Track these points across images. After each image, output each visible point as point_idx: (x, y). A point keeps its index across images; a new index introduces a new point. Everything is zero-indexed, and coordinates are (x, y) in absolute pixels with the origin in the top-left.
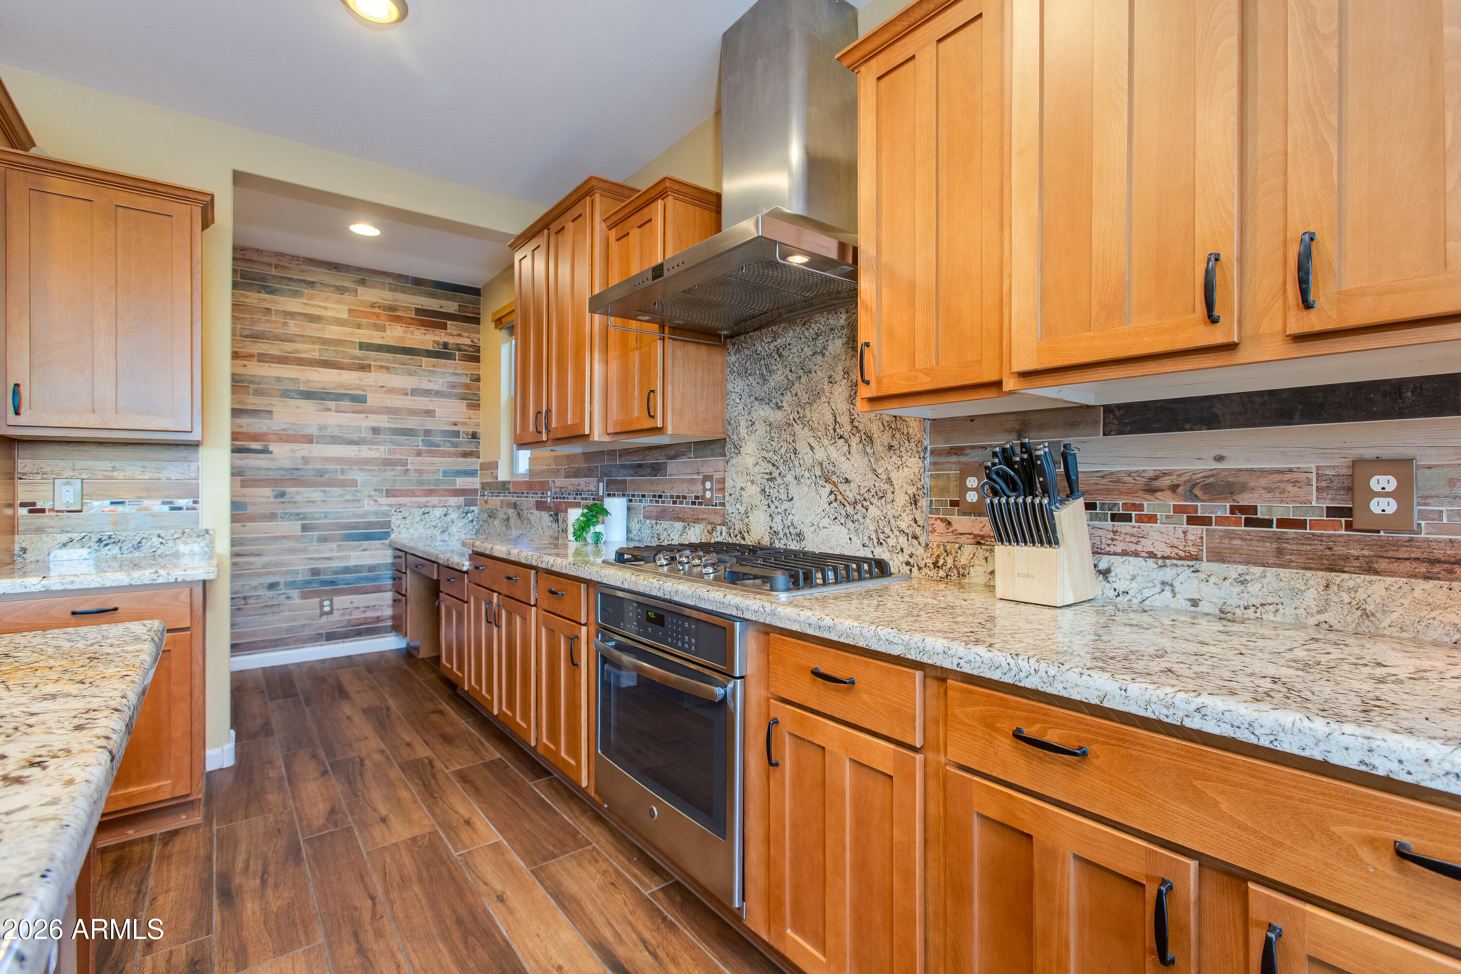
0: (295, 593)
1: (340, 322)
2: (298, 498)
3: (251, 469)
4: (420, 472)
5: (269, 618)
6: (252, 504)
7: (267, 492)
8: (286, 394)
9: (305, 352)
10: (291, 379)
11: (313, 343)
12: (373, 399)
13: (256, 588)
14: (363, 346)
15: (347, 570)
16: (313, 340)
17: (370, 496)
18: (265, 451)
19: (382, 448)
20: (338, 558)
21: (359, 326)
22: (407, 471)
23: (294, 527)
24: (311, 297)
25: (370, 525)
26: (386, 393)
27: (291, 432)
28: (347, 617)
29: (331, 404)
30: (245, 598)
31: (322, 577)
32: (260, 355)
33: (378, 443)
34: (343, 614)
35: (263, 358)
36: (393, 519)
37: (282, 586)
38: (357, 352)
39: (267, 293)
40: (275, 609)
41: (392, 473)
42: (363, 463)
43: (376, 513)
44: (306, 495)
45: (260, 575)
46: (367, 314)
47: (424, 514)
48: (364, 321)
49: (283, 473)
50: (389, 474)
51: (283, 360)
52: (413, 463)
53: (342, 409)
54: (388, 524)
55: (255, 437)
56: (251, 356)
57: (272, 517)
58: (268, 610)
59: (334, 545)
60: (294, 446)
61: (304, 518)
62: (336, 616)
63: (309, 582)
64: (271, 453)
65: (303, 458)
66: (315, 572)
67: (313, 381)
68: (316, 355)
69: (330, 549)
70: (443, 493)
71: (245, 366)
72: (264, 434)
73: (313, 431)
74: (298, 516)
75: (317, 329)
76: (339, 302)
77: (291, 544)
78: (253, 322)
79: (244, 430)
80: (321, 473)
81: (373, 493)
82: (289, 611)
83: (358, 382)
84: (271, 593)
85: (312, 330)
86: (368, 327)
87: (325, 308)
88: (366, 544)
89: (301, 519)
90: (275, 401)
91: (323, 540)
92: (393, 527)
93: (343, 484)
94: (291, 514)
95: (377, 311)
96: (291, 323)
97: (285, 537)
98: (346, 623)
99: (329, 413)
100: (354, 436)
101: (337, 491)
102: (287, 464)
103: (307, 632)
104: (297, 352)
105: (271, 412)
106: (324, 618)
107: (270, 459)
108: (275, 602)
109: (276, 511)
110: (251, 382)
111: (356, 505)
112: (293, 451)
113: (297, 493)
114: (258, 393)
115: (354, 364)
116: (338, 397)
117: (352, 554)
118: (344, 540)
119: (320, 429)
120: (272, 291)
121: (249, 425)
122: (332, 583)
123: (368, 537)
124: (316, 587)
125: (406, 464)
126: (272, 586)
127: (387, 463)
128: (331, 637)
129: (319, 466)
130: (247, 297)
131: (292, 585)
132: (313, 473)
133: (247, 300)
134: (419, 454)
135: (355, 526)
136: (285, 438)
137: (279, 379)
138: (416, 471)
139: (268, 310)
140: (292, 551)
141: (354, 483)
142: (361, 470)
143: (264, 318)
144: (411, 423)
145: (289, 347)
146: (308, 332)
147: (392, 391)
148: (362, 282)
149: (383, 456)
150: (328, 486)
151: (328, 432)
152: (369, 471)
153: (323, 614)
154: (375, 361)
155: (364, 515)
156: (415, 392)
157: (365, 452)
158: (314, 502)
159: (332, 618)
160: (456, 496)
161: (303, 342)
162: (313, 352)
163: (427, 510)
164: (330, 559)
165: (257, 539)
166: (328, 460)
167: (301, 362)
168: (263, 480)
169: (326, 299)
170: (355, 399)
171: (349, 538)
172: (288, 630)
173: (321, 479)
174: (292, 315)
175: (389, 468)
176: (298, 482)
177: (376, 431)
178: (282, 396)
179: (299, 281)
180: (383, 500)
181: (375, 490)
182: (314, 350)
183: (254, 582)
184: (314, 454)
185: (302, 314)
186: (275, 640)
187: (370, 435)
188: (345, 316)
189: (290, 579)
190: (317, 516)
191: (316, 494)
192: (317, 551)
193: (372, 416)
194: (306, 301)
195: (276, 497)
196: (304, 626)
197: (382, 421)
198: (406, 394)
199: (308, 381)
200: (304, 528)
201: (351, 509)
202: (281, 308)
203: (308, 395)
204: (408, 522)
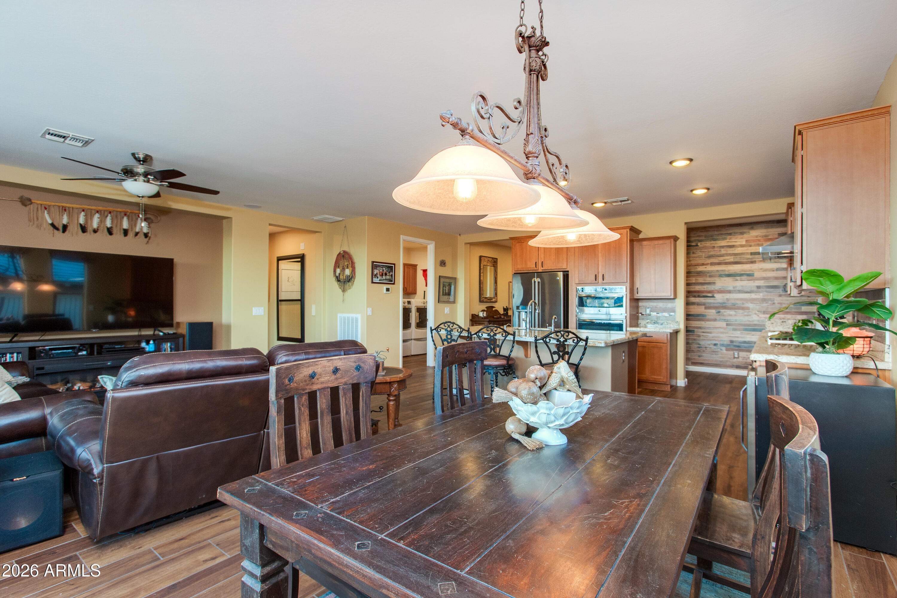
0: (724, 348)
1: (742, 246)
2: (725, 314)
3: (708, 303)
4: (780, 304)
5: (714, 356)
6: (708, 315)
7: (713, 311)
8: (720, 276)
9: (728, 259)
10: (722, 270)
11: (731, 256)
12: (757, 275)
13: (709, 345)
14: (752, 254)
15: (745, 342)
16: (730, 255)
17: (755, 314)
18: (713, 297)
19: (761, 294)
20: (741, 337)
21: (750, 246)
22: (774, 303)
23: (724, 324)
24: (730, 239)
25: (755, 325)
26: (763, 271)
27: (722, 289)
28: (745, 361)
29: (738, 278)
30: (706, 347)
31: (734, 344)
32: (711, 263)
33: (759, 292)
34: (743, 359)
35: (712, 264)
36: (767, 323)
37: (719, 345)
38: (750, 256)
39: (714, 241)
40: (716, 353)
41: (767, 304)
42: (752, 301)
43: (758, 321)
44: (728, 312)
45: (711, 340)
46: (754, 241)
47: (783, 322)
48: (753, 244)
49: (719, 304)
50: (765, 305)
51: (719, 264)
52: (777, 300)
53: (743, 279)
54: (764, 325)
55: (709, 292)
56: (707, 264)
57: (715, 320)
58: (714, 353)
59: (739, 332)
60: (723, 295)
61: (727, 321)
62: (740, 359)
63: (728, 345)
64: (714, 297)
65: (727, 299)
66: (732, 342)
67: (731, 270)
68: (732, 260)
69: (738, 333)
70: (794, 313)
71: (706, 268)
72: (713, 291)
73: (731, 288)
74: (725, 320)
75: (733, 250)
76: (742, 238)
77: (722, 330)
78: (709, 252)
79: (706, 290)
80: (734, 305)
81: (757, 312)
82: (721, 354)
83: (750, 268)
84: (715, 347)
85: (731, 251)
86: (755, 245)
87: (736, 242)
88: (753, 333)
89: (726, 321)
90: (716, 279)
91: (735, 330)
92: (766, 327)
93: (743, 309)
94: (722, 319)
95: (759, 238)
96: (722, 250)
97: (720, 328)
98: (744, 363)
99: (737, 281)
100: (749, 290)
101: (741, 311)
102: (720, 301)
103: (728, 363)
104: (724, 260)
105: (714, 283)
106: (735, 360)
107: (715, 300)
108: (716, 350)
109: (717, 318)
110: (708, 273)
111: (749, 317)
112: (723, 296)
113: (725, 312)
114: (710, 276)
115: (749, 261)
116: (741, 275)
117: (748, 336)
118: (744, 330)
119: (734, 288)
120: (715, 240)
121: (707, 288)
122: (739, 346)
123: (755, 330)
124: (732, 347)
125: (774, 300)
126: (715, 345)
127: (764, 300)
128: (738, 367)
129: (733, 302)
130: (706, 244)
131: (723, 345)
132: (730, 304)
133: (707, 245)
134: (780, 296)
135: (749, 325)
136: (720, 292)
137: (718, 271)
138: (779, 303)
139: (714, 247)
140: (722, 333)
141: (748, 308)
142: (752, 303)
143: (713, 250)
144: (775, 283)
145: (722, 258)
146: (729, 252)
147: (766, 270)
148: (752, 228)
149: (762, 297)
150: (737, 309)
151: (737, 289)
152: (755, 303)
153: (734, 358)
154: (758, 259)
155: (753, 321)
156: (778, 269)
157: (753, 296)
158: (731, 315)
159: (738, 360)
160: (802, 314)
161: (727, 256)
162: (731, 259)
163: (784, 320)
164: (738, 337)
165: (710, 327)
166: (737, 299)
167: (726, 263)
168: (712, 307)
169: (736, 238)
170: (748, 275)
171: (746, 330)
172: (721, 361)
173: (734, 307)
174: (723, 247)
175: (765, 302)
176: (725, 308)
177: (758, 287)
178: (719, 277)
179: (725, 234)
180: (762, 316)
181: (758, 311)
182: (731, 258)
183: (709, 342)
184: (731, 297)
185: (726, 246)
186: (716, 364)
187: (755, 289)
188: (744, 243)
189: (722, 343)
190: (732, 320)
191: (732, 312)
192: (733, 334)
193: (756, 281)
194: (728, 241)
195: (717, 313)
196: (727, 361)
197: (761, 283)
198: (773, 271)
199: (729, 270)
200: (727, 325)
201: (747, 318)
202: (718, 245)
203: (729, 275)
204: (774, 325)
